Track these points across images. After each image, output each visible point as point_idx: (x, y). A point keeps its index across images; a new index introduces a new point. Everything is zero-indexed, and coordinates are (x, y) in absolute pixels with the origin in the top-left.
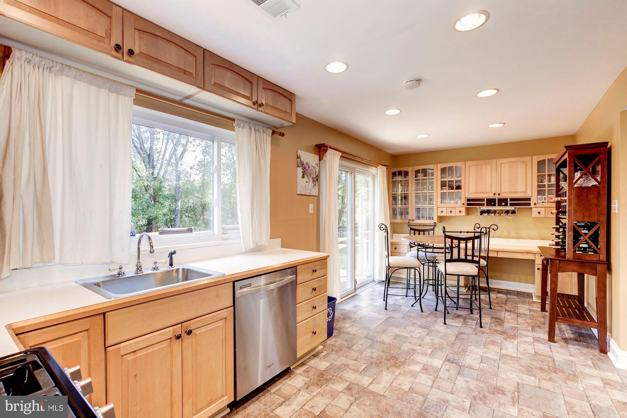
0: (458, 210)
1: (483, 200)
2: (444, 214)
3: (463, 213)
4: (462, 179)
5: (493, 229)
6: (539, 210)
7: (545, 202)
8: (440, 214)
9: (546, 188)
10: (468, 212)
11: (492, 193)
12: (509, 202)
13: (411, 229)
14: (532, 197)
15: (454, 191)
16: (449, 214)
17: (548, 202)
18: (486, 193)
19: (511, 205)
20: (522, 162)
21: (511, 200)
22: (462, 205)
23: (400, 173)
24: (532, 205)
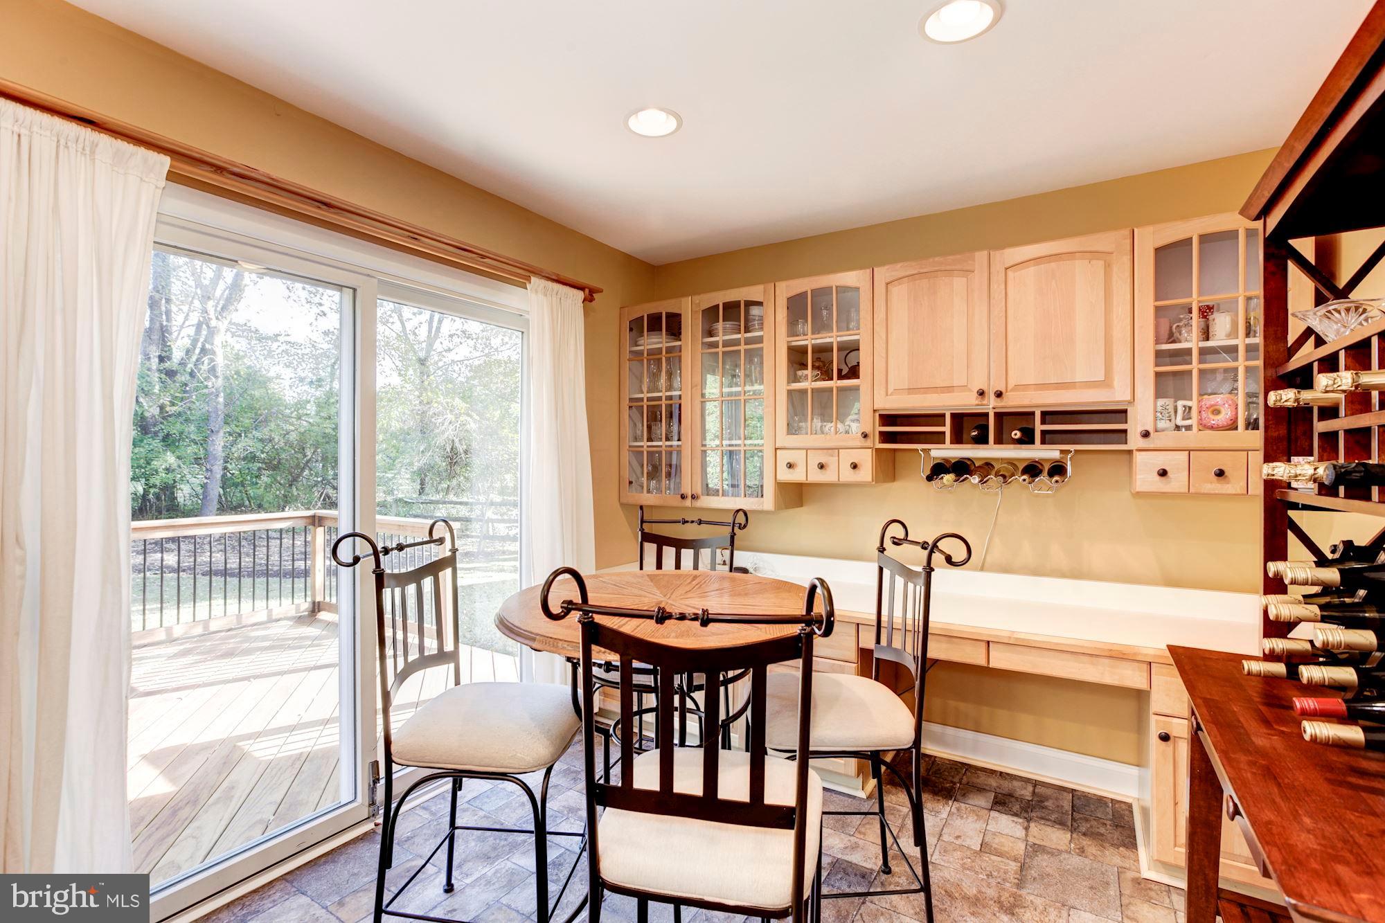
0: (847, 457)
1: (938, 418)
2: (797, 476)
3: (866, 473)
4: (862, 336)
5: (949, 559)
6: (1161, 460)
7: (1188, 428)
8: (786, 476)
9: (1195, 366)
10: (888, 468)
11: (970, 390)
12: (1039, 427)
13: (647, 537)
14: (1132, 402)
15: (835, 383)
16: (816, 476)
17: (1204, 426)
18: (949, 389)
19: (1047, 437)
20: (1093, 254)
21: (1047, 416)
22: (860, 442)
23: (654, 323)
24: (1134, 441)
